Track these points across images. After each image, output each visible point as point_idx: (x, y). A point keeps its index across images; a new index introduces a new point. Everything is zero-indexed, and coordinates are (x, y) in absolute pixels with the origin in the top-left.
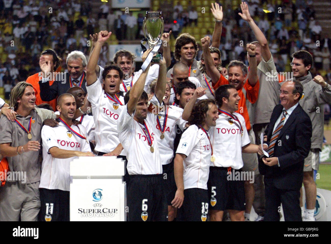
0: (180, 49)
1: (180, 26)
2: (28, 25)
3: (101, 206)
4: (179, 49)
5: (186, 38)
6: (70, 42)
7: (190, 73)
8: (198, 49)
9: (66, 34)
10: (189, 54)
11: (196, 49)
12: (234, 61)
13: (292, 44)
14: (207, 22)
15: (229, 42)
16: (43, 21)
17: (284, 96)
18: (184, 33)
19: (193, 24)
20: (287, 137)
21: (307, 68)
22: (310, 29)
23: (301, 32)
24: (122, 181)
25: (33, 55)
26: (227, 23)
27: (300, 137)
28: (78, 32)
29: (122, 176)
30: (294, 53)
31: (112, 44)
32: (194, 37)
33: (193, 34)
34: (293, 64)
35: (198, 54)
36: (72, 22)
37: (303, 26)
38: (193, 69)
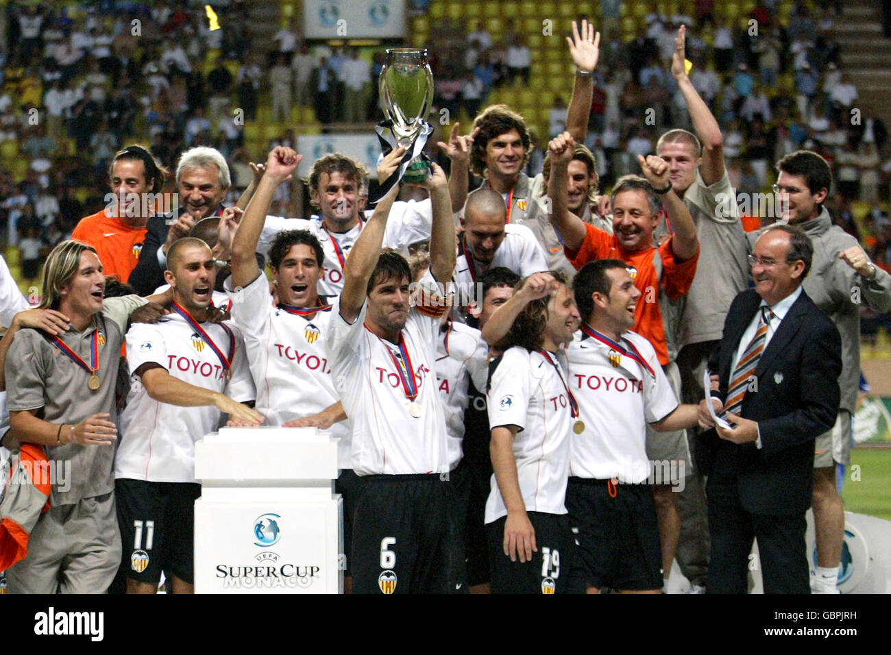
0: (485, 145)
1: (484, 87)
2: (83, 84)
3: (276, 558)
4: (481, 148)
5: (501, 117)
6: (194, 127)
7: (511, 210)
8: (531, 146)
9: (184, 107)
10: (507, 160)
11: (526, 146)
12: (628, 177)
13: (780, 133)
14: (556, 75)
15: (613, 126)
16: (124, 72)
17: (765, 271)
18: (496, 104)
19: (518, 80)
20: (778, 379)
21: (818, 199)
22: (827, 95)
23: (802, 102)
24: (332, 493)
25: (95, 161)
26: (608, 78)
27: (813, 376)
28: (216, 102)
29: (333, 480)
30: (783, 160)
31: (304, 132)
32: (522, 115)
33: (518, 106)
34: (780, 187)
35: (530, 160)
36: (199, 75)
37: (809, 85)
38: (518, 199)
